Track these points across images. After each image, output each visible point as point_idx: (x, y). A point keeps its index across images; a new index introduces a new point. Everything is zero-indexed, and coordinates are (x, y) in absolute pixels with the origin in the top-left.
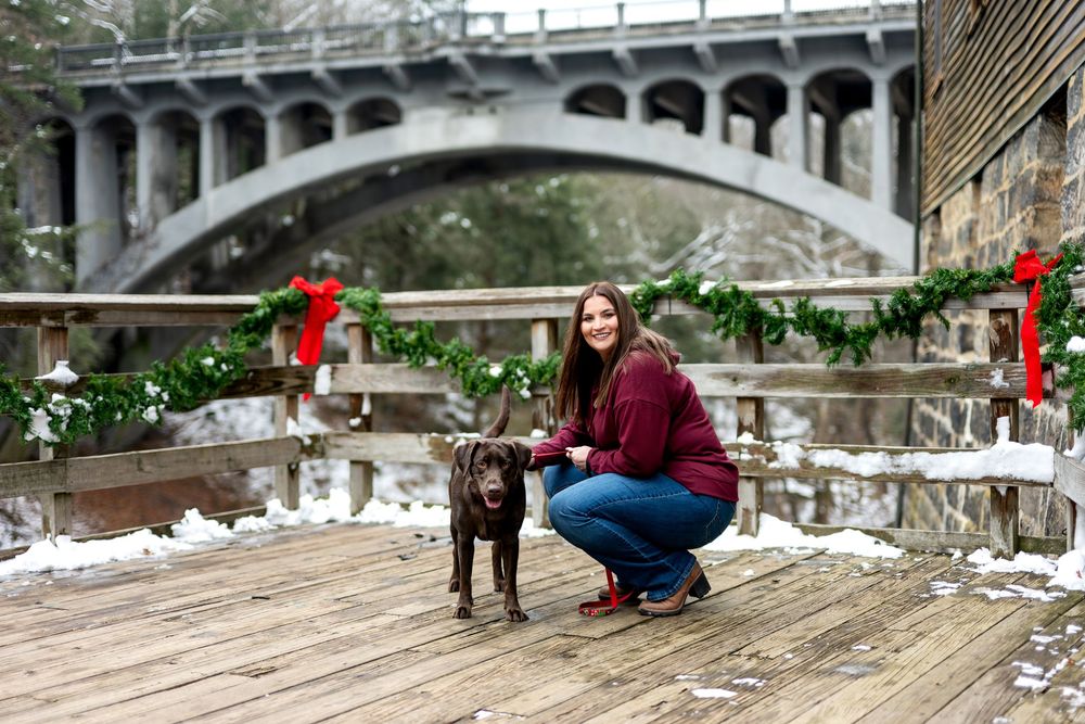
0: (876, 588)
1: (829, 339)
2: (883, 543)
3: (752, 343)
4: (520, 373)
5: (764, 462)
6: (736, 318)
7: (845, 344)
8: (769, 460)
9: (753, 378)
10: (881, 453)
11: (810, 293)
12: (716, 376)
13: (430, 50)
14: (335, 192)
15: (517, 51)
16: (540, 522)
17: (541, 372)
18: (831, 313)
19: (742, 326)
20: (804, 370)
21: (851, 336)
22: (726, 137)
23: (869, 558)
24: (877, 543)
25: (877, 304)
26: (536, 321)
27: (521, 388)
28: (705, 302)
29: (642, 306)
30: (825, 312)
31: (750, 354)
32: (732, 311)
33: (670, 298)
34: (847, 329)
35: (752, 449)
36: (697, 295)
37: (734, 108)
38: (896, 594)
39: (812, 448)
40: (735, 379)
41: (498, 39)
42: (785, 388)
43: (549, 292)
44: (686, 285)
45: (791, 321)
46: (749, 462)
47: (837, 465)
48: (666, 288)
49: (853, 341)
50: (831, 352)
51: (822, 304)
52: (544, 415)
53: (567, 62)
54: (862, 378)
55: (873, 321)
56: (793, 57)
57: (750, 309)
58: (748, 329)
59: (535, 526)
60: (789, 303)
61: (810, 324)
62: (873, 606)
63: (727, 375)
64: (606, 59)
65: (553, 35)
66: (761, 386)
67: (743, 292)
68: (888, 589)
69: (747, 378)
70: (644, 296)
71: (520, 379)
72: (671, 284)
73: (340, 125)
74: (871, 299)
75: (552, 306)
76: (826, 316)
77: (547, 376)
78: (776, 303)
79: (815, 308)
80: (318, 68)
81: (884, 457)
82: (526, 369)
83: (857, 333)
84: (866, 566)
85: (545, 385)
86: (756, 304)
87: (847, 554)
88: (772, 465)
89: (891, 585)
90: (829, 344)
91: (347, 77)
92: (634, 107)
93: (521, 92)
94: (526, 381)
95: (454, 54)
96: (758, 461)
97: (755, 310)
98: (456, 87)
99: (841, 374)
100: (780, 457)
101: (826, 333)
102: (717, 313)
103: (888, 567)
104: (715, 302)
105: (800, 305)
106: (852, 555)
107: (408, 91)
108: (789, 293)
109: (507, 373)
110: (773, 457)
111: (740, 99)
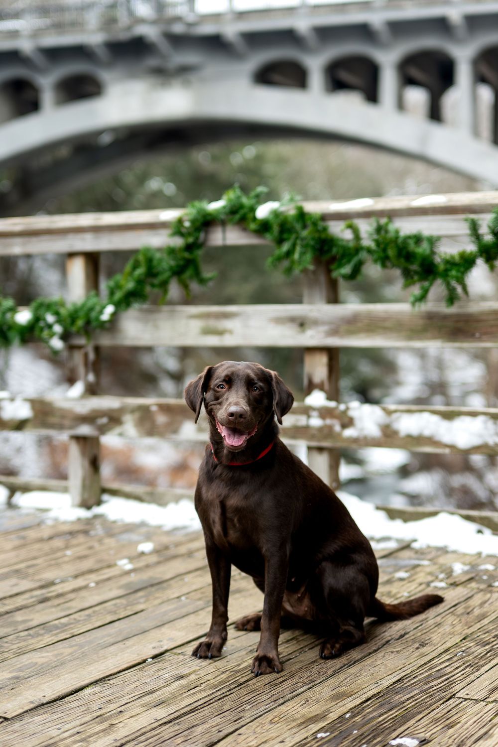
0: (460, 610)
1: (416, 272)
2: (487, 532)
3: (322, 278)
4: (50, 318)
5: (337, 428)
6: (302, 246)
7: (434, 279)
8: (344, 426)
9: (323, 323)
10: (481, 419)
11: (391, 214)
12: (279, 321)
13: (129, 28)
14: (47, 159)
15: (207, 29)
16: (78, 499)
17: (73, 317)
18: (418, 239)
19: (309, 257)
20: (386, 312)
21: (442, 267)
22: (401, 105)
23: (465, 555)
24: (480, 532)
25: (474, 227)
26: (71, 255)
27: (52, 335)
28: (264, 227)
29: (189, 234)
30: (409, 237)
31: (320, 293)
32: (297, 238)
33: (223, 223)
34: (437, 260)
35: (324, 413)
36: (255, 219)
37: (407, 80)
38: (486, 621)
39: (396, 411)
40: (302, 324)
41: (191, 18)
42: (362, 335)
43: (86, 219)
44: (241, 206)
45: (369, 251)
46: (320, 429)
47: (427, 433)
48: (218, 211)
49: (445, 275)
50: (416, 290)
51: (406, 227)
52: (81, 370)
53: (255, 39)
54: (457, 321)
55: (471, 248)
56: (461, 32)
57: (317, 235)
58: (317, 261)
59: (73, 506)
60: (366, 228)
61: (391, 252)
62: (448, 645)
63: (292, 320)
64: (289, 36)
65: (242, 15)
66: (334, 332)
67: (309, 214)
68: (477, 612)
69: (316, 323)
70: (193, 222)
71: (50, 326)
72: (224, 207)
73: (48, 97)
74: (466, 220)
75: (88, 236)
76: (411, 243)
77: (80, 323)
78: (350, 227)
79: (397, 232)
80: (26, 46)
81: (485, 423)
82: (57, 313)
83: (451, 263)
84: (459, 568)
85: (78, 333)
86: (325, 229)
87: (439, 549)
88: (349, 433)
89: (482, 604)
90: (416, 278)
91: (55, 54)
92: (316, 79)
93: (213, 66)
94: (58, 329)
95: (150, 32)
96: (330, 428)
97: (323, 236)
98: (152, 62)
99: (431, 317)
100: (357, 422)
101: (412, 263)
102: (280, 241)
103: (486, 571)
104: (276, 229)
105: (379, 229)
106: (444, 550)
107: (109, 65)
108: (366, 215)
109: (37, 319)
110: (348, 422)
111: (415, 73)
